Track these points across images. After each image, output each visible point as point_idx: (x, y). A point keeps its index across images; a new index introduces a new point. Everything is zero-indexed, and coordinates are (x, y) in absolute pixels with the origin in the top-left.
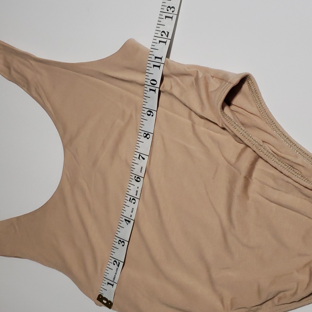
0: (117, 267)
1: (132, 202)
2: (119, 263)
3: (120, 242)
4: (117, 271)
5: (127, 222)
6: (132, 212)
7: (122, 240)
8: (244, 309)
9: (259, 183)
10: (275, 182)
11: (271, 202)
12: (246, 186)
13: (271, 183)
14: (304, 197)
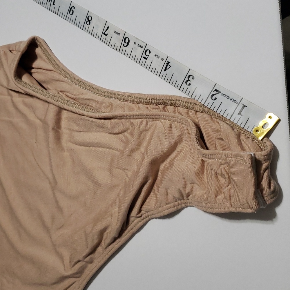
0: (221, 94)
1: (148, 56)
2: (216, 90)
3: (188, 83)
4: (225, 96)
5: (168, 67)
6: (158, 57)
7: (187, 79)
8: (80, 262)
9: (68, 131)
10: (78, 125)
11: (80, 146)
12: (58, 138)
13: (75, 127)
14: (101, 130)
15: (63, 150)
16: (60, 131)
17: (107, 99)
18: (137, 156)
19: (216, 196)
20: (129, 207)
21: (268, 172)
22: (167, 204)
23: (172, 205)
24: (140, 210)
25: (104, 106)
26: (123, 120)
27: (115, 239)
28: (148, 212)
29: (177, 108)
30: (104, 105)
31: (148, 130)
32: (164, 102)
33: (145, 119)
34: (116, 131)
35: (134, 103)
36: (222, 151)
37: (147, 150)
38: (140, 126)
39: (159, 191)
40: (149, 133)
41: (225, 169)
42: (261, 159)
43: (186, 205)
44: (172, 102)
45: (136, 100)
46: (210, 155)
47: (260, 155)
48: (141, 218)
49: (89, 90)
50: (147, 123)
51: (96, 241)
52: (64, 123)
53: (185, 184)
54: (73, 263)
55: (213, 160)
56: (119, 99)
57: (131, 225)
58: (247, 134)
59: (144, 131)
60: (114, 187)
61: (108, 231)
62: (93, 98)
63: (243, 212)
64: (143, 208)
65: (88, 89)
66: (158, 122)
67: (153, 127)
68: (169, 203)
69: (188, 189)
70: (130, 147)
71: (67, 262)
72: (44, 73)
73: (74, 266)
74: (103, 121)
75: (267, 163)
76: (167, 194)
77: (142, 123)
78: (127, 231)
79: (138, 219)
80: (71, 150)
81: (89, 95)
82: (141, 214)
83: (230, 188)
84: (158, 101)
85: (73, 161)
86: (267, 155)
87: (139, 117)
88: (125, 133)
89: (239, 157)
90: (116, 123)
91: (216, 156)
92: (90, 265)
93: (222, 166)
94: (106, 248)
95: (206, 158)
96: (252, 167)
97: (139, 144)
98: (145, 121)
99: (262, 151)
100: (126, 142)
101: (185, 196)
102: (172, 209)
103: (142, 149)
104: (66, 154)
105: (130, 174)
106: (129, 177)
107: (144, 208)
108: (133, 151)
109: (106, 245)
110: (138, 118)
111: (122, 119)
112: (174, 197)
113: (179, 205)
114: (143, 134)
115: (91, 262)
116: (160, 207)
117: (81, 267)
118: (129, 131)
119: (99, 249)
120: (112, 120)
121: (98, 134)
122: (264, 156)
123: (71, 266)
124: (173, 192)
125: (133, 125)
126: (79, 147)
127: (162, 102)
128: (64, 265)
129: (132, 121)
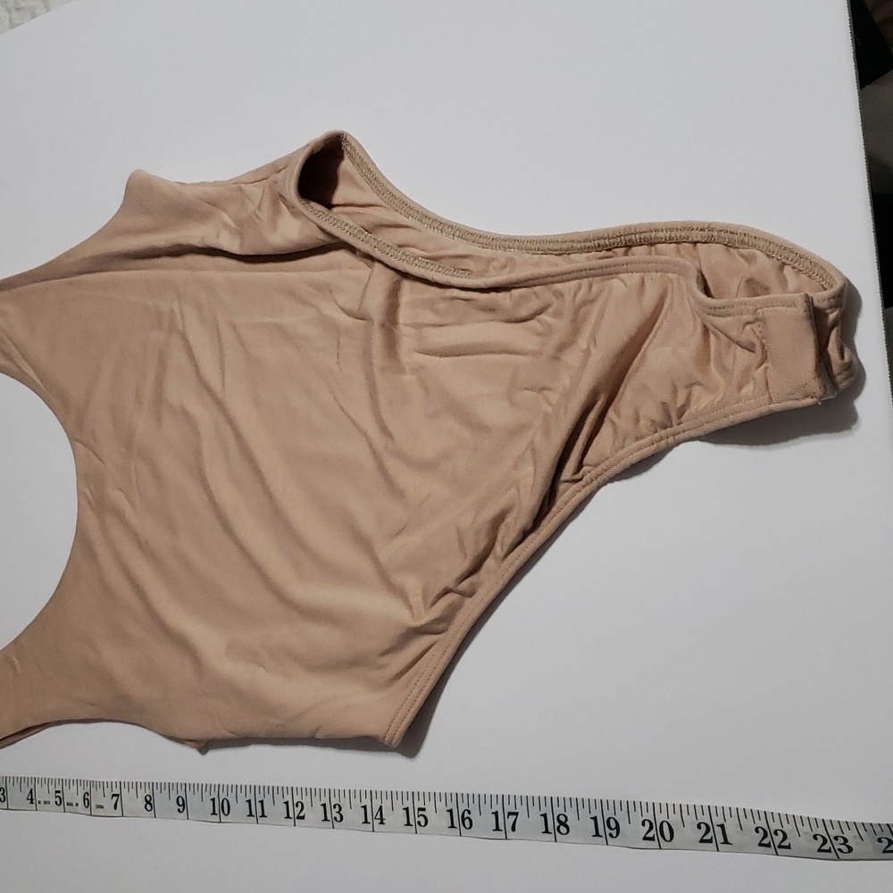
8: (448, 596)
9: (412, 330)
10: (436, 312)
11: (441, 356)
12: (391, 344)
13: (430, 317)
14: (489, 316)
15: (401, 370)
16: (394, 329)
17: (500, 252)
18: (572, 358)
19: (740, 388)
20: (557, 458)
21: (838, 331)
22: (637, 439)
23: (648, 439)
24: (580, 465)
25: (494, 268)
26: (537, 288)
27: (525, 534)
28: (596, 466)
29: (653, 248)
30: (495, 263)
31: (592, 301)
32: (625, 239)
33: (586, 280)
34: (524, 313)
35: (560, 255)
36: (747, 299)
37: (593, 338)
38: (575, 294)
39: (620, 416)
40: (596, 308)
41: (755, 333)
42: (823, 305)
43: (677, 437)
44: (642, 237)
45: (564, 246)
46: (724, 308)
47: (821, 298)
48: (581, 483)
49: (461, 238)
50: (591, 286)
51: (483, 544)
52: (404, 315)
53: (675, 391)
54: (431, 599)
55: (729, 318)
56: (528, 250)
57: (560, 501)
58: (796, 265)
59: (585, 303)
60: (521, 428)
61: (509, 520)
62: (469, 253)
63: (796, 407)
64: (586, 460)
65: (458, 237)
66: (615, 282)
67: (605, 294)
68: (642, 438)
69: (681, 400)
70: (555, 340)
71: (416, 599)
72: (359, 213)
73: (434, 603)
74: (493, 294)
75: (835, 314)
76: (637, 420)
77: (579, 287)
78: (551, 514)
79: (575, 486)
80: (418, 370)
81: (462, 248)
82: (581, 473)
83: (767, 368)
84: (611, 241)
85: (426, 390)
86: (833, 297)
87: (573, 275)
88: (541, 316)
89: (784, 303)
90: (522, 297)
91: (734, 310)
92: (468, 601)
93: (748, 327)
94: (506, 556)
95: (714, 315)
96: (810, 318)
97: (575, 331)
98: (585, 282)
99: (825, 289)
100: (546, 333)
101: (674, 415)
102: (648, 448)
103: (582, 343)
104: (408, 378)
105: (554, 397)
106: (554, 403)
107: (588, 459)
108: (562, 348)
109: (506, 549)
110: (573, 279)
111: (535, 286)
112: (653, 421)
113: (661, 439)
114: (583, 309)
115: (471, 594)
116: (623, 447)
117: (451, 605)
118: (550, 310)
119: (490, 562)
120: (513, 291)
121: (482, 325)
122: (829, 299)
123: (429, 605)
124: (650, 412)
125: (559, 295)
126: (437, 359)
127: (621, 241)
128: (410, 607)
129: (558, 286)
